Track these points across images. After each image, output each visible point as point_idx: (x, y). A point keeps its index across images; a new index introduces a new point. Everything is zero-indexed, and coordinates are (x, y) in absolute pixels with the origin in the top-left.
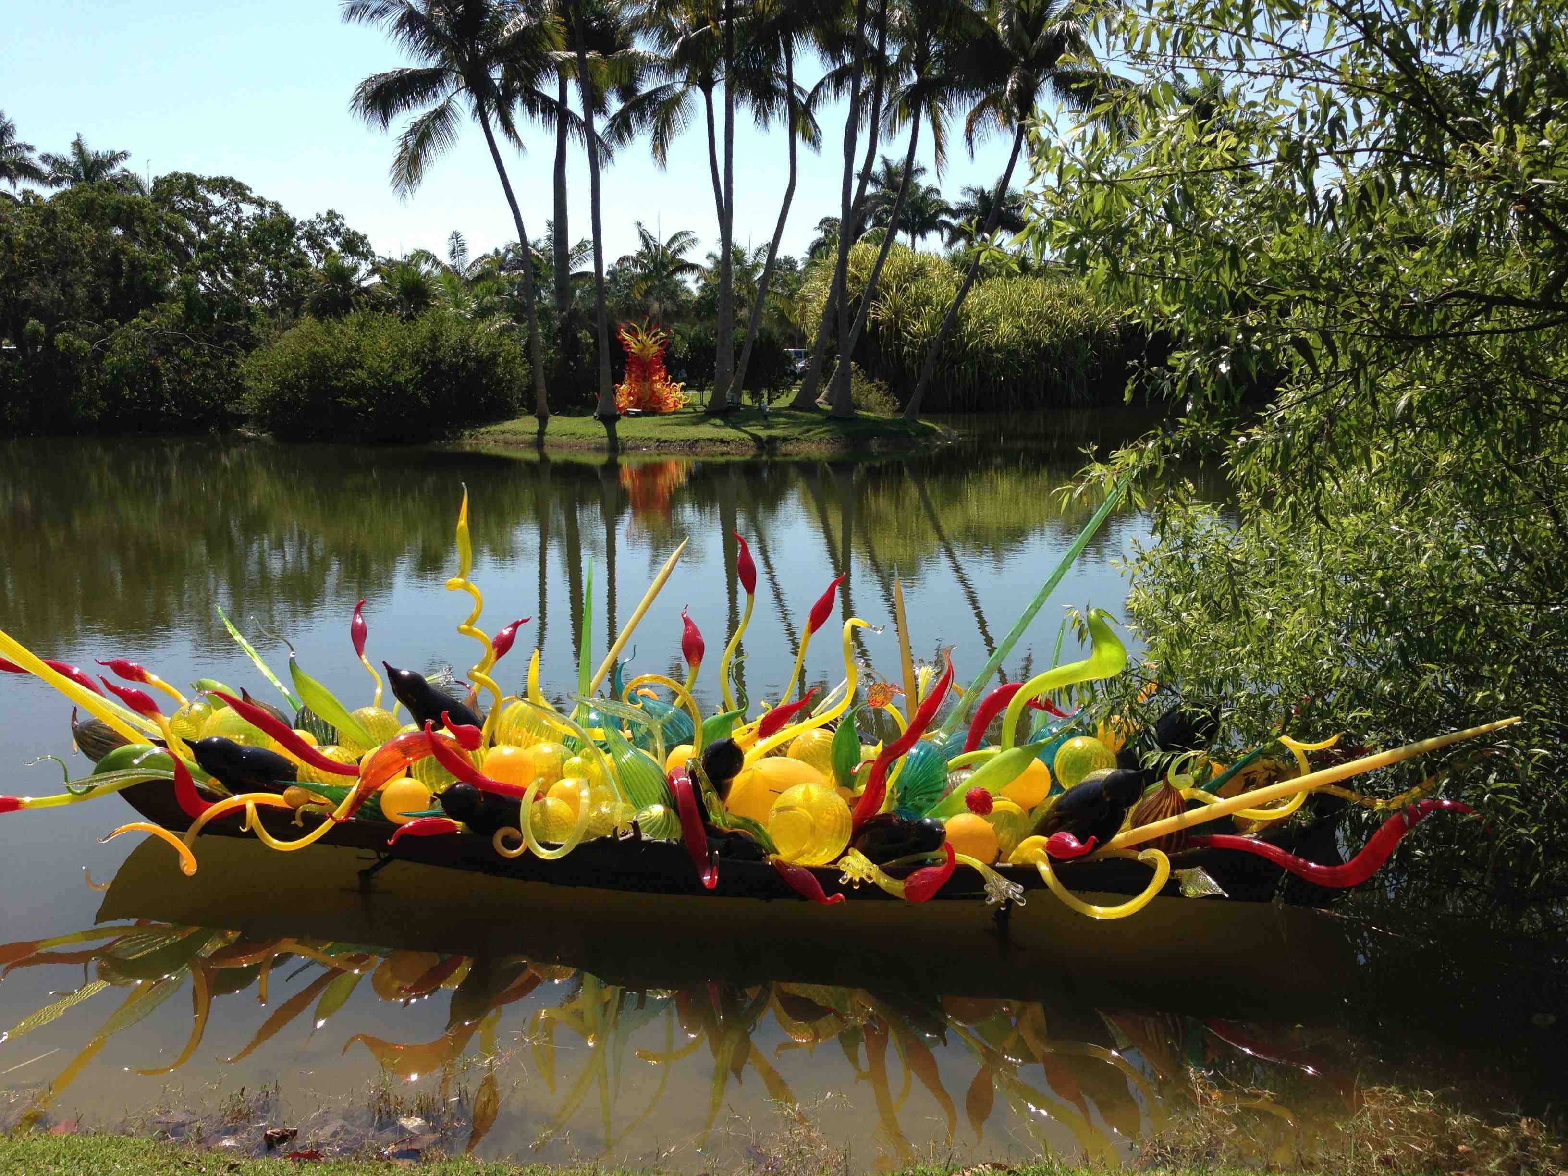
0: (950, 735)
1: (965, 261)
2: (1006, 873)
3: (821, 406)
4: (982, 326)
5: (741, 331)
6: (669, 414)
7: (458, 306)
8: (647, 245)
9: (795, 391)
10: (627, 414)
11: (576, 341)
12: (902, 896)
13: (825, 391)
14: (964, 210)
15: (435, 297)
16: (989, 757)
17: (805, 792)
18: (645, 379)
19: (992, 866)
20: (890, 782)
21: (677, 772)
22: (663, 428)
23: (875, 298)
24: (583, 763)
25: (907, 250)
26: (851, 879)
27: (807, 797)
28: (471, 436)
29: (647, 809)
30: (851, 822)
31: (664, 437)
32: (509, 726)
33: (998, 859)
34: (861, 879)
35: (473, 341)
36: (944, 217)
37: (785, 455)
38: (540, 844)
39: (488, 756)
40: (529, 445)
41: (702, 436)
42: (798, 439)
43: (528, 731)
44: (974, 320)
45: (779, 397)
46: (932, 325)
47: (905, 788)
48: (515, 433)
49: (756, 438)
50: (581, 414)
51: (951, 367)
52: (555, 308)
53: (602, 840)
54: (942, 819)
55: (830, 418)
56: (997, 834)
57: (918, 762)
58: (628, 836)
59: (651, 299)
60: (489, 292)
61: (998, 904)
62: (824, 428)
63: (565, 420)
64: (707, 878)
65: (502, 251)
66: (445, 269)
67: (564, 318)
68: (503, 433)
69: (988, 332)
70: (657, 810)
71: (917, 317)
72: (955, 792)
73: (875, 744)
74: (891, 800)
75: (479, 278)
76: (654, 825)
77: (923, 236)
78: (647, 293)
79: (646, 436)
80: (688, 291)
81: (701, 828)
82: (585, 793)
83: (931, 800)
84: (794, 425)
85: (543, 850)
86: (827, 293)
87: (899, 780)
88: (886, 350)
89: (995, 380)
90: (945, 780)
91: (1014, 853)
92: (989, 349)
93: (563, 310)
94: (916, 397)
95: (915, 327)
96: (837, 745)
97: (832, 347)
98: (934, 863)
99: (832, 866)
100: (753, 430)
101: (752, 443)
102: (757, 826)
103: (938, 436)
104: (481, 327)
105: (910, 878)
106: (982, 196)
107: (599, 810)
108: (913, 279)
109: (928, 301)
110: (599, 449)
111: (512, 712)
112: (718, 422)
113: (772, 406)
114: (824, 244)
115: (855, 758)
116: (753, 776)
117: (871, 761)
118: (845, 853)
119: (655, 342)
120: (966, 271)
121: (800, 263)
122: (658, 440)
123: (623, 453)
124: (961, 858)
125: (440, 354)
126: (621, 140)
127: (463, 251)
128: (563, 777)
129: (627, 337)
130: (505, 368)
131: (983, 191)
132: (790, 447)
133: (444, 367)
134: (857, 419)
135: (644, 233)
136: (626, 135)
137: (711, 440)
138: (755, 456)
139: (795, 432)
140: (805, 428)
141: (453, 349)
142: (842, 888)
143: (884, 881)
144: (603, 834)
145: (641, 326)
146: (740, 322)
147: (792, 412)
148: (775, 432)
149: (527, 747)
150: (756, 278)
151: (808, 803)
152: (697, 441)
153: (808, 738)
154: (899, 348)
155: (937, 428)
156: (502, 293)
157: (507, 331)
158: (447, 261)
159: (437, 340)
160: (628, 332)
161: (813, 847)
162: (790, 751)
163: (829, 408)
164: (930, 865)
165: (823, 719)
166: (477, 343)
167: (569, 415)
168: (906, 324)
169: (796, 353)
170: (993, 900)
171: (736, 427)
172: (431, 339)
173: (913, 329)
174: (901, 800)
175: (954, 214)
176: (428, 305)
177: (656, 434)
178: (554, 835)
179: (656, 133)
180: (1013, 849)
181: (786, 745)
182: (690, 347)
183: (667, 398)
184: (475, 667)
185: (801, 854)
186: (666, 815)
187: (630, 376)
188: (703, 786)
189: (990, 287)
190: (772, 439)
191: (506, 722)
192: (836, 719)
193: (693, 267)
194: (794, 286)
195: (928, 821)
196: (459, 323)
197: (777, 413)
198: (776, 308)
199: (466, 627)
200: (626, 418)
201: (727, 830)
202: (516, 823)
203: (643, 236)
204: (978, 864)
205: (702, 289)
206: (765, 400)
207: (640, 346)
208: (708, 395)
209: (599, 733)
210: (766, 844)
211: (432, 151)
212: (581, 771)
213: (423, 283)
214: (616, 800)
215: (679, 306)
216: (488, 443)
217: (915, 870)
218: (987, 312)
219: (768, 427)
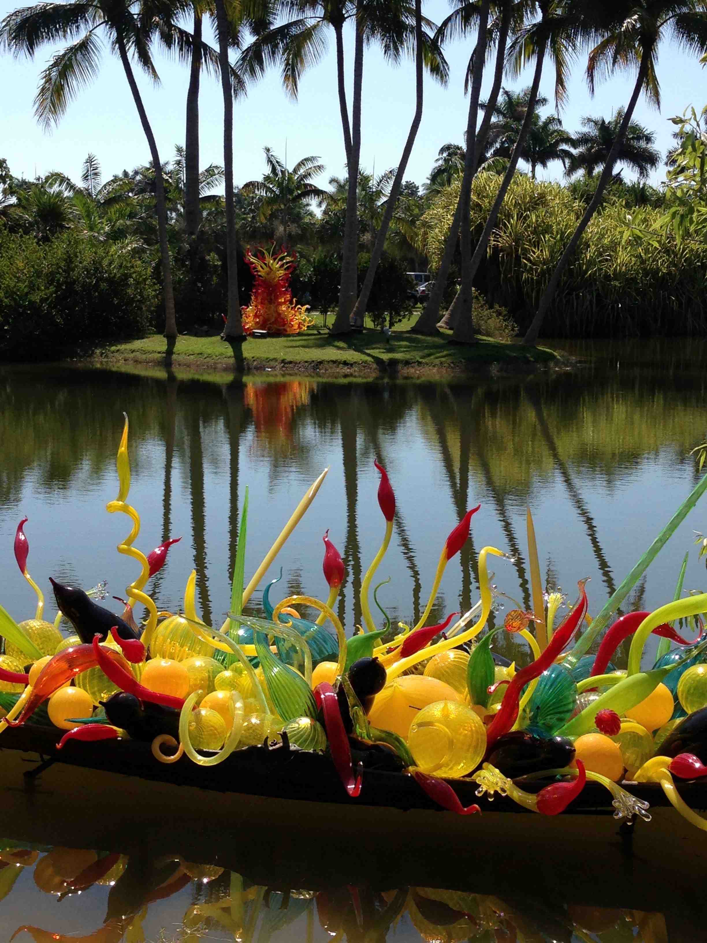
0: (579, 659)
1: (585, 191)
2: (632, 790)
3: (441, 330)
4: (600, 254)
5: (364, 256)
6: (293, 335)
7: (91, 229)
8: (274, 170)
9: (417, 314)
10: (253, 335)
11: (204, 263)
12: (535, 809)
13: (447, 314)
14: (584, 140)
15: (70, 220)
16: (616, 680)
17: (443, 710)
18: (270, 302)
19: (618, 782)
20: (523, 701)
21: (325, 687)
22: (288, 350)
23: (496, 226)
24: (234, 677)
25: (528, 179)
26: (486, 791)
27: (446, 716)
28: (102, 354)
29: (295, 722)
30: (485, 738)
31: (289, 358)
32: (164, 641)
33: (623, 777)
34: (496, 792)
35: (105, 263)
36: (564, 147)
37: (406, 378)
38: (197, 751)
39: (147, 668)
40: (159, 363)
41: (326, 358)
42: (419, 363)
43: (182, 646)
44: (593, 248)
45: (400, 321)
46: (552, 252)
47: (538, 708)
48: (145, 352)
49: (378, 361)
50: (207, 334)
51: (569, 294)
52: (184, 232)
53: (253, 749)
54: (572, 738)
55: (451, 342)
56: (624, 754)
57: (549, 684)
58: (277, 746)
59: (276, 223)
60: (122, 216)
61: (625, 819)
62: (445, 353)
63: (193, 340)
64: (351, 787)
65: (131, 173)
66: (78, 192)
67: (194, 240)
68: (133, 351)
69: (607, 260)
70: (305, 722)
71: (537, 244)
72: (583, 712)
73: (507, 665)
74: (524, 718)
75: (110, 201)
76: (302, 736)
77: (544, 165)
78: (273, 216)
79: (271, 357)
80: (311, 214)
81: (346, 741)
82: (239, 705)
83: (561, 720)
84: (416, 349)
85: (200, 757)
86: (449, 220)
87: (531, 701)
88: (506, 276)
89: (613, 307)
90: (574, 701)
91: (639, 772)
92: (607, 277)
93: (192, 233)
94: (536, 323)
95: (535, 254)
96: (473, 665)
97: (454, 272)
98: (564, 779)
99: (468, 779)
100: (375, 352)
101: (375, 366)
102: (397, 739)
103: (557, 363)
104: (114, 248)
105: (542, 792)
106: (602, 126)
107: (249, 721)
108: (534, 208)
109: (548, 229)
110: (226, 369)
111: (167, 627)
112: (341, 344)
113: (394, 329)
114: (444, 171)
115: (489, 678)
116: (394, 691)
117: (507, 682)
118: (479, 767)
119: (282, 266)
120: (587, 201)
121: (421, 189)
122: (283, 361)
123: (248, 374)
124: (592, 775)
125: (74, 274)
126: (253, 72)
127: (96, 174)
128: (215, 690)
129: (253, 259)
130: (136, 289)
131: (603, 122)
132: (412, 370)
133: (78, 288)
134: (477, 344)
135: (272, 159)
136: (257, 68)
137: (334, 362)
138: (377, 378)
139: (416, 355)
140: (426, 351)
141: (87, 270)
142: (477, 800)
143: (517, 794)
144: (253, 743)
145: (268, 250)
146: (362, 247)
147: (414, 336)
148: (398, 356)
149: (180, 661)
150: (379, 204)
151: (446, 719)
152: (321, 363)
153: (445, 658)
154: (518, 276)
155: (555, 354)
156: (134, 217)
157: (138, 252)
158: (80, 184)
159: (71, 262)
160: (255, 256)
161: (451, 761)
162: (426, 670)
163: (450, 332)
164: (559, 781)
165: (456, 641)
166: (110, 264)
167: (197, 335)
168: (525, 251)
169: (416, 275)
170: (621, 815)
171: (358, 349)
172: (65, 260)
173: (533, 256)
174: (533, 719)
175: (575, 143)
176: (62, 227)
177: (281, 355)
178: (208, 745)
179: (287, 64)
180: (638, 768)
181: (423, 664)
182: (314, 270)
183: (292, 320)
184: (133, 584)
185: (439, 767)
186: (313, 727)
187: (256, 298)
188: (351, 701)
189: (609, 216)
190: (393, 362)
191: (160, 638)
192: (470, 641)
193: (317, 192)
194: (416, 211)
195: (559, 739)
196: (93, 245)
197: (399, 336)
198: (397, 233)
199: (125, 547)
200: (252, 339)
201: (371, 743)
202: (175, 732)
203: (270, 161)
204: (606, 781)
205: (325, 213)
206: (387, 324)
207: (267, 269)
208: (331, 318)
209: (251, 649)
210: (406, 757)
211: (74, 82)
212: (232, 685)
213: (59, 207)
214: (264, 712)
215: (304, 230)
216: (118, 361)
217: (548, 785)
218: (606, 241)
219: (391, 350)
